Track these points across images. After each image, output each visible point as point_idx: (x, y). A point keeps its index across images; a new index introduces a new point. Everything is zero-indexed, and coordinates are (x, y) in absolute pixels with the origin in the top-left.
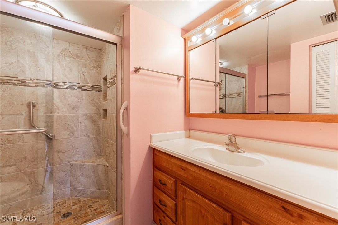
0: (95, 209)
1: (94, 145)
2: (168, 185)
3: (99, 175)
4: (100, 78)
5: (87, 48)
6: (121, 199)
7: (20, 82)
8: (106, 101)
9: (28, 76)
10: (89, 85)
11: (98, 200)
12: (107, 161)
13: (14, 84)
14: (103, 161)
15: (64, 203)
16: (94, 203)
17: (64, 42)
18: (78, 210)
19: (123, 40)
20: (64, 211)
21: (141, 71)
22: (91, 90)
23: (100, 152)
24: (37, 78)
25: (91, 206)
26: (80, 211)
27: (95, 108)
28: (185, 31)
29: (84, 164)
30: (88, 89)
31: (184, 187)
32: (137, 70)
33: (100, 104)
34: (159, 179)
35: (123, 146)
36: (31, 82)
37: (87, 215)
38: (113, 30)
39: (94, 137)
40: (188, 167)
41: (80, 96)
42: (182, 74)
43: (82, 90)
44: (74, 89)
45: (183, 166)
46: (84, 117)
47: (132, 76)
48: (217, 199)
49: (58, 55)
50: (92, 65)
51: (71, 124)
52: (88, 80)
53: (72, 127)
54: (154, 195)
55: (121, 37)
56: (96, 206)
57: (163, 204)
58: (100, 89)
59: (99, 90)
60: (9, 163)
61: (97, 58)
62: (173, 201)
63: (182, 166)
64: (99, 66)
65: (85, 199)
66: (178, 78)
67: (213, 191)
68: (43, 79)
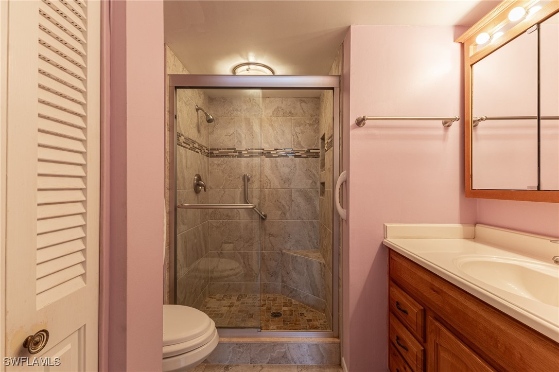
0: (307, 320)
1: (310, 233)
2: (410, 314)
3: (313, 275)
4: (318, 138)
5: (302, 100)
6: (339, 315)
7: (237, 154)
8: (324, 170)
9: (244, 146)
10: (303, 149)
11: (312, 310)
12: (324, 257)
13: (233, 157)
14: (320, 257)
15: (274, 300)
16: (307, 311)
17: (276, 99)
18: (288, 313)
19: (342, 81)
20: (274, 309)
21: (367, 122)
22: (305, 156)
23: (317, 243)
24: (251, 148)
25: (303, 314)
26: (291, 315)
27: (311, 181)
28: (463, 27)
29: (296, 256)
30: (302, 156)
31: (437, 324)
32: (360, 122)
33: (317, 175)
34: (396, 300)
35: (341, 236)
36: (246, 152)
37: (298, 323)
38: (332, 67)
39: (310, 222)
40: (445, 289)
41: (293, 165)
42: (455, 112)
43: (296, 156)
44: (286, 156)
45: (436, 284)
46: (297, 193)
47: (351, 132)
48: (502, 364)
49: (271, 117)
50: (308, 122)
51: (283, 202)
52: (302, 144)
53: (284, 206)
54: (390, 328)
55: (340, 76)
56: (309, 316)
57: (402, 345)
58: (318, 153)
59: (316, 155)
60: (228, 240)
61: (313, 111)
62: (420, 345)
63: (434, 285)
64: (316, 121)
65: (297, 303)
66: (446, 123)
67: (492, 344)
68: (257, 148)
